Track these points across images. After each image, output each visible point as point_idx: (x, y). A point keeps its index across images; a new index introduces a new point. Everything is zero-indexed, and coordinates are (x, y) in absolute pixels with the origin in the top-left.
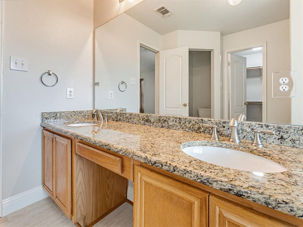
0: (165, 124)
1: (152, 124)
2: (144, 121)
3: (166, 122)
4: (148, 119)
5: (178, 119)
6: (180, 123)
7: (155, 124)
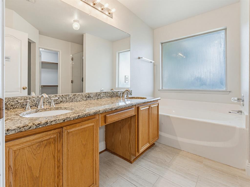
0: (99, 97)
1: (92, 99)
2: (86, 98)
3: (100, 96)
4: (89, 96)
5: (105, 93)
6: (106, 95)
7: (94, 98)
